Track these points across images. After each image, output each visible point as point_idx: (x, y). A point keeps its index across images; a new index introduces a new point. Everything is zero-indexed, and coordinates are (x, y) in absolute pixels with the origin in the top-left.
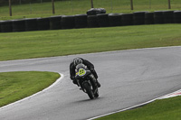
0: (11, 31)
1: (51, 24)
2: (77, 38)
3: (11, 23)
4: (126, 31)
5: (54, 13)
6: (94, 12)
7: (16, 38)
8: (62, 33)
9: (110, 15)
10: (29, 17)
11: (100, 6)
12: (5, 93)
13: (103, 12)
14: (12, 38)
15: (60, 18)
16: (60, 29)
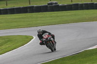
0: (7, 14)
1: (28, 10)
3: (7, 9)
4: (69, 14)
6: (51, 4)
7: (10, 17)
8: (34, 15)
9: (60, 5)
10: (16, 6)
13: (56, 3)
15: (33, 7)
16: (33, 12)
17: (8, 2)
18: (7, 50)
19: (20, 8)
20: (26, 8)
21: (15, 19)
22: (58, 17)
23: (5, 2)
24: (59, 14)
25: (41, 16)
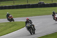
0: (14, 9)
2: (35, 11)
3: (14, 6)
5: (28, 3)
6: (40, 3)
7: (16, 11)
8: (30, 9)
9: (45, 4)
10: (20, 4)
11: (42, 1)
12: (12, 28)
13: (43, 3)
14: (15, 11)
15: (30, 4)
16: (30, 8)
17: (15, 1)
18: (14, 30)
19: (22, 5)
20: (26, 5)
21: (19, 12)
22: (44, 11)
23: (13, 1)
24: (45, 9)
25: (35, 10)
